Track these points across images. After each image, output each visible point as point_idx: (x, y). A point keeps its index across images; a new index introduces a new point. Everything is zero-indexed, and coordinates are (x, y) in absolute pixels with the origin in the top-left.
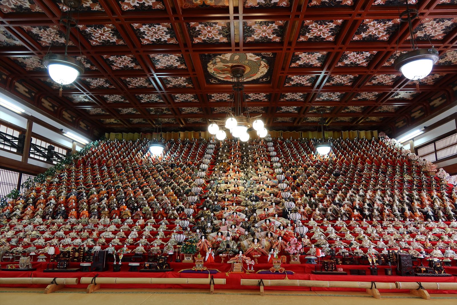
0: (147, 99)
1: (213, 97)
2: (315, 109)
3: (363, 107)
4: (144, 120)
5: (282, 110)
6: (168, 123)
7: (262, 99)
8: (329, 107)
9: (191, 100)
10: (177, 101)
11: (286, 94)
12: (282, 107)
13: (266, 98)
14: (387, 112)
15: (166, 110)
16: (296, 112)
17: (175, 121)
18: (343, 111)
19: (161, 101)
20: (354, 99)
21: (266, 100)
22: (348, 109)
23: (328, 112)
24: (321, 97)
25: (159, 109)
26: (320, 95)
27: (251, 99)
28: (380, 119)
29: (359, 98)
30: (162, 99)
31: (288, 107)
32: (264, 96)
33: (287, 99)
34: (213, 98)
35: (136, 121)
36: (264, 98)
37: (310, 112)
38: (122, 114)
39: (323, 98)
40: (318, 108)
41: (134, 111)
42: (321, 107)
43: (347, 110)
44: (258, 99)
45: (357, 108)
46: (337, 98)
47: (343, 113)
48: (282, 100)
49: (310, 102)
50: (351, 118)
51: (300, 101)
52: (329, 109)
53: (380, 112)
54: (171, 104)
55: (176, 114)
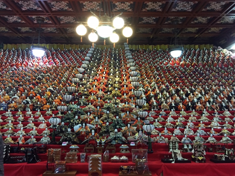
0: (27, 7)
1: (85, 5)
2: (169, 20)
3: (209, 18)
4: (30, 29)
5: (143, 21)
6: (51, 32)
7: (127, 9)
8: (181, 18)
9: (66, 9)
10: (54, 10)
11: (148, 4)
12: (143, 18)
13: (130, 8)
14: (227, 24)
15: (46, 20)
16: (154, 23)
17: (57, 31)
18: (192, 22)
19: (40, 9)
20: (204, 10)
21: (130, 10)
22: (197, 20)
23: (180, 23)
24: (177, 8)
25: (40, 17)
26: (176, 5)
27: (118, 9)
28: (220, 30)
29: (208, 8)
30: (40, 7)
31: (148, 18)
32: (129, 6)
33: (148, 9)
34: (85, 7)
35: (24, 29)
36: (129, 8)
37: (166, 23)
38: (9, 23)
39: (178, 9)
40: (172, 19)
41: (19, 19)
42: (175, 18)
43: (195, 21)
44: (123, 9)
45: (204, 19)
46: (190, 8)
47: (192, 24)
48: (144, 10)
49: (167, 12)
50: (197, 28)
51: (159, 12)
52: (181, 20)
53: (222, 23)
54: (49, 13)
55: (56, 24)
